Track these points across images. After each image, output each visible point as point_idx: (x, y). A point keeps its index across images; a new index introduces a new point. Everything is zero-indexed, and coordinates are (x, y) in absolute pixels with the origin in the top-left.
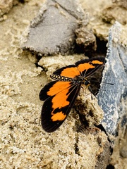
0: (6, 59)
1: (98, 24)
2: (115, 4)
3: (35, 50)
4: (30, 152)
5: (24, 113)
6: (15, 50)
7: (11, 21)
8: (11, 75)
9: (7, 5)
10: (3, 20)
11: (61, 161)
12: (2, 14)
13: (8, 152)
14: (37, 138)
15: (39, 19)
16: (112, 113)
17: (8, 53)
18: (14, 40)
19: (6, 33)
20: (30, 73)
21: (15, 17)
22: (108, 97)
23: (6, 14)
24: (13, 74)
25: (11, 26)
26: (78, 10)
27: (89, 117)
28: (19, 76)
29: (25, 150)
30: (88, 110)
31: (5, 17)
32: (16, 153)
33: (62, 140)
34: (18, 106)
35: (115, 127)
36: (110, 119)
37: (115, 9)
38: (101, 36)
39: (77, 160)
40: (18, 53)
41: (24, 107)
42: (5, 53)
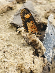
0: (3, 28)
1: (43, 19)
2: (50, 11)
3: (16, 24)
4: (13, 61)
5: (10, 47)
6: (8, 25)
7: (6, 15)
8: (5, 34)
9: (5, 9)
10: (3, 15)
11: (26, 66)
12: (3, 12)
13: (2, 61)
14: (16, 56)
15: (18, 13)
16: (50, 52)
17: (4, 26)
18: (7, 22)
19: (4, 20)
20: (14, 33)
21: (8, 14)
22: (47, 45)
23: (4, 12)
24: (6, 33)
25: (6, 17)
26: (35, 10)
27: (39, 50)
28: (9, 34)
29: (10, 61)
30: (39, 47)
31: (4, 14)
32: (6, 62)
33: (27, 58)
34: (8, 45)
35: (51, 59)
36: (48, 55)
37: (51, 13)
38: (45, 23)
39: (34, 66)
40: (9, 26)
41: (10, 45)
42: (3, 26)
